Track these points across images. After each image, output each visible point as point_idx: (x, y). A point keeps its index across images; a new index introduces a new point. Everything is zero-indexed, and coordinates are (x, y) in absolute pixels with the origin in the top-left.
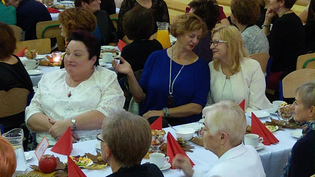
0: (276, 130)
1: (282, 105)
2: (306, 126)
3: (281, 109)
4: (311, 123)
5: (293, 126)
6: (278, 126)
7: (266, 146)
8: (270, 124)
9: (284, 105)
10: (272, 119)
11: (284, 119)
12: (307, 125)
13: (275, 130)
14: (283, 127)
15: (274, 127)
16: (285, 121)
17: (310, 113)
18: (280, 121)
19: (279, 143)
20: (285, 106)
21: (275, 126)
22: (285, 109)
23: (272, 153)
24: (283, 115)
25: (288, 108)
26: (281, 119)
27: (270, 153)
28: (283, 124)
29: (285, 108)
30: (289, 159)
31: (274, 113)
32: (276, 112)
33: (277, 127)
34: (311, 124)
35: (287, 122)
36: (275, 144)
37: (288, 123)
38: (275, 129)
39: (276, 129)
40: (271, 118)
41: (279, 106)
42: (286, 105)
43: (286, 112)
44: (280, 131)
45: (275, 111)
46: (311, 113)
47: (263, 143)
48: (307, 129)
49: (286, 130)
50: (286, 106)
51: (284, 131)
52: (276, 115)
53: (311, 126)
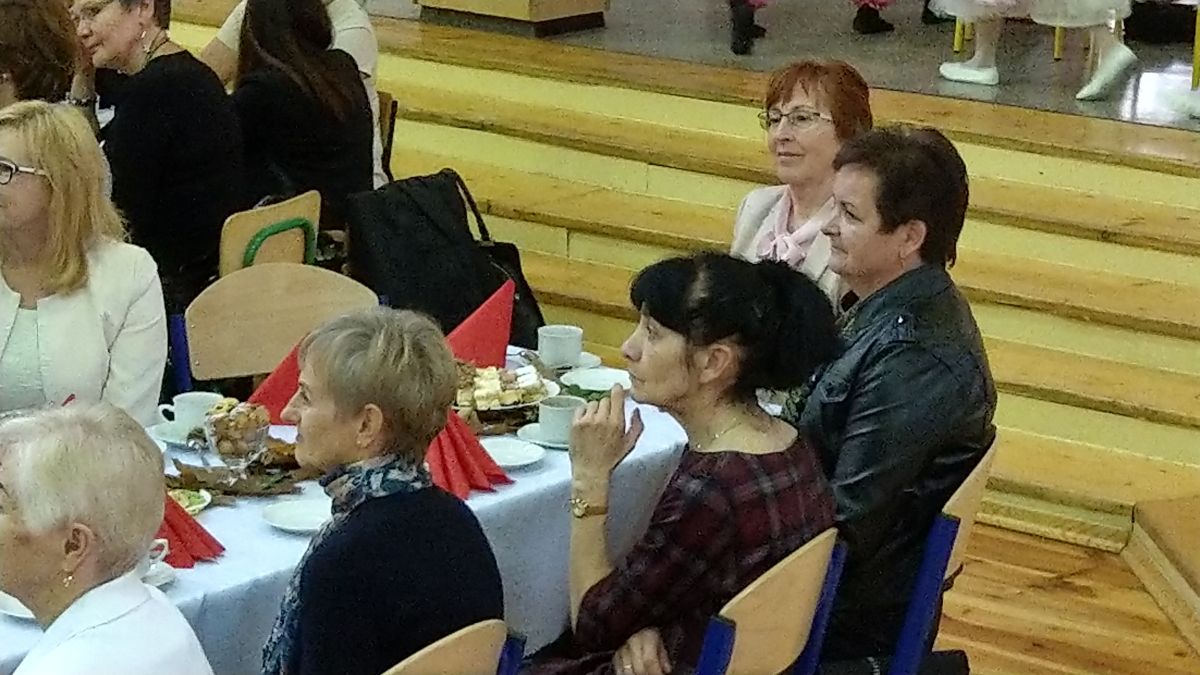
0: (206, 508)
1: (219, 408)
2: (346, 485)
3: (216, 423)
4: (366, 468)
5: (265, 485)
6: (207, 489)
7: (177, 570)
8: (177, 485)
9: (226, 407)
10: (181, 464)
11: (228, 460)
12: (352, 480)
13: (202, 506)
14: (226, 493)
15: (195, 493)
16: (232, 468)
17: (361, 431)
18: (210, 471)
19: (223, 556)
20: (229, 411)
21: (198, 491)
22: (232, 424)
23: (205, 596)
24: (227, 446)
25: (243, 420)
26: (215, 462)
27: (200, 596)
28: (225, 482)
29: (231, 418)
30: (284, 612)
31: (184, 442)
32: (191, 436)
33: (206, 496)
34: (365, 473)
35: (239, 474)
36: (211, 562)
37: (244, 476)
38: (199, 503)
39: (205, 501)
40: (176, 462)
41: (207, 414)
42: (234, 407)
43: (237, 435)
44: (220, 509)
45: (186, 434)
46: (364, 434)
47: (166, 559)
48: (352, 495)
49: (242, 503)
50: (233, 412)
51: (232, 506)
52: (192, 449)
53: (366, 483)
